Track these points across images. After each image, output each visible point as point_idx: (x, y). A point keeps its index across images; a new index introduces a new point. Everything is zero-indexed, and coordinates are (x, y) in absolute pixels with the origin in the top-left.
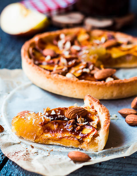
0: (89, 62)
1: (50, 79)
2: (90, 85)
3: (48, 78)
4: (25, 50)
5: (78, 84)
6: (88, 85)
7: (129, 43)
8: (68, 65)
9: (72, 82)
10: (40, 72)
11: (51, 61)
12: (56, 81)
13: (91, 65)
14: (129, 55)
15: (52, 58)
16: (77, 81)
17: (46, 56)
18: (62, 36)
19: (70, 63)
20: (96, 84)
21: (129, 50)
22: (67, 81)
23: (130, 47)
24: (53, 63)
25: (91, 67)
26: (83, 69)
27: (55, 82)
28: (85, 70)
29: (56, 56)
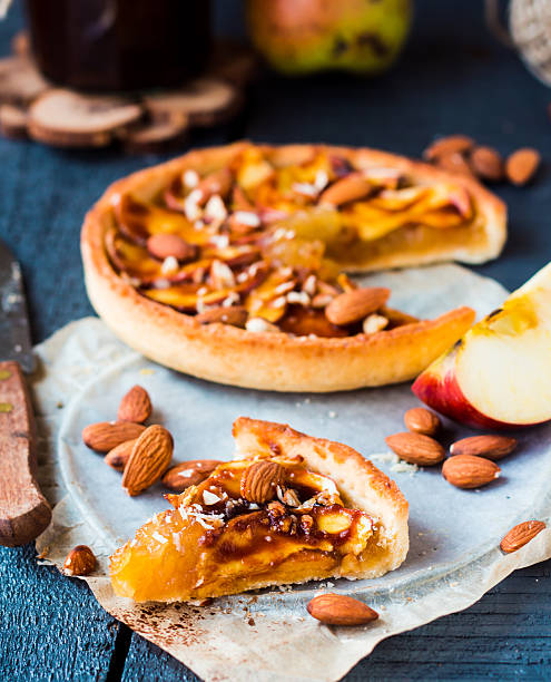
0: (299, 266)
1: (198, 342)
2: (326, 353)
3: (191, 337)
4: (93, 245)
5: (288, 350)
6: (321, 353)
7: (403, 184)
8: (237, 283)
9: (271, 347)
10: (161, 320)
11: (182, 275)
12: (219, 345)
13: (307, 276)
14: (412, 226)
15: (182, 263)
16: (284, 342)
17: (161, 260)
18: (190, 179)
19: (243, 277)
20: (343, 348)
21: (408, 207)
22: (254, 344)
23: (408, 195)
24: (189, 280)
25: (310, 284)
26: (285, 294)
27: (217, 348)
28: (293, 297)
29: (193, 255)
